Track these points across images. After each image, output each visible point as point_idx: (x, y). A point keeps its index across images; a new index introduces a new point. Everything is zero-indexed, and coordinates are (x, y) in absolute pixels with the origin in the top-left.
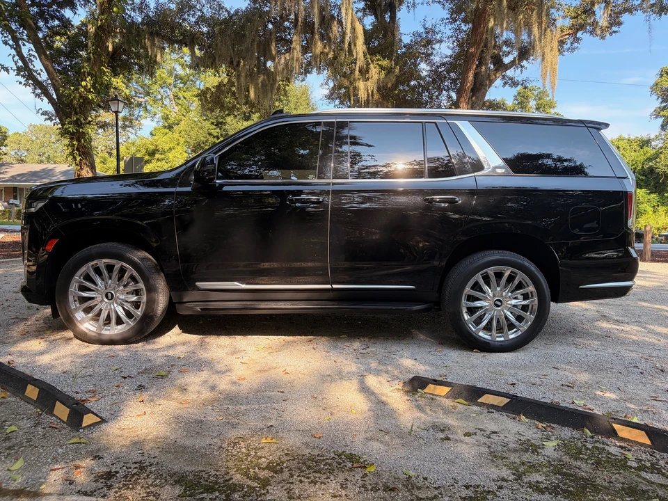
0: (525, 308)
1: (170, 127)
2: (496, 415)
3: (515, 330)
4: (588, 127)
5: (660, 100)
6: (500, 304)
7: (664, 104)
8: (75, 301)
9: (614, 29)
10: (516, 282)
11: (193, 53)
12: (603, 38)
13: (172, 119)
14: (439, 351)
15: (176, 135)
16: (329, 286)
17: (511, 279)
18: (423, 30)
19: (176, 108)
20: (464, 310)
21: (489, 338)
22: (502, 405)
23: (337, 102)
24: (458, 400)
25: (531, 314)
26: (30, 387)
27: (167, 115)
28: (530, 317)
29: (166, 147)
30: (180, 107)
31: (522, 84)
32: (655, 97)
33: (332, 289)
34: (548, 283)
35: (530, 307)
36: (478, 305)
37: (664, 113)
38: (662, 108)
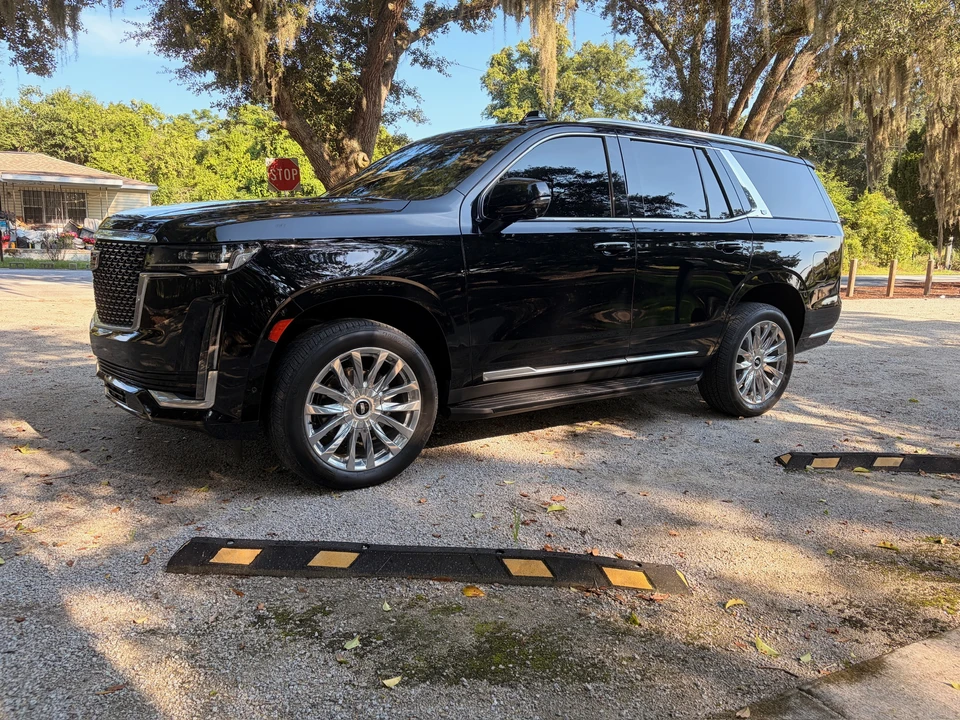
2: (902, 475)
4: (807, 166)
6: (758, 363)
10: (773, 337)
14: (714, 424)
16: (624, 361)
17: (770, 335)
20: (735, 373)
24: (856, 469)
25: (780, 370)
28: (779, 375)
33: (628, 364)
35: (778, 364)
36: (743, 367)
37: (497, 113)
38: (494, 108)
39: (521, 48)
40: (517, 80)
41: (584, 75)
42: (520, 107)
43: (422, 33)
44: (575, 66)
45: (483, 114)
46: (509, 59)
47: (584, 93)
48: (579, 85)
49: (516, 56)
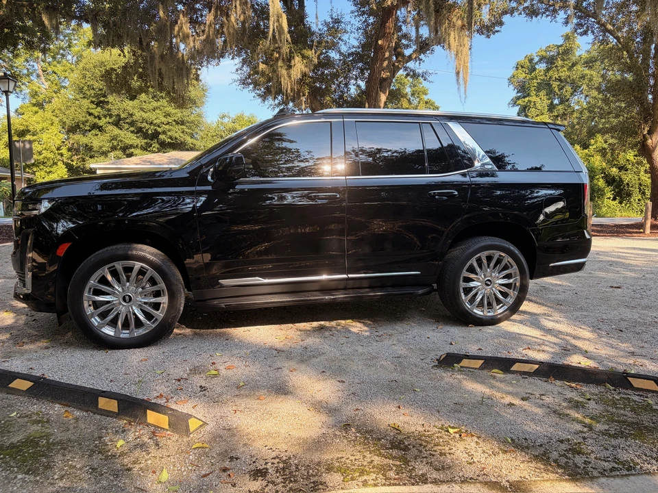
0: (508, 286)
1: (40, 105)
2: (531, 380)
3: (501, 305)
4: (550, 128)
5: (516, 91)
6: (489, 283)
7: (519, 94)
8: (90, 306)
9: (497, 28)
10: (503, 264)
11: (94, 30)
12: (488, 37)
13: (42, 96)
14: (441, 329)
15: (49, 114)
16: (345, 276)
17: (499, 262)
18: (330, 20)
19: (46, 84)
20: (462, 290)
21: (481, 313)
22: (532, 371)
23: (251, 86)
24: (493, 371)
25: (514, 290)
26: (101, 399)
27: (36, 92)
28: (513, 294)
29: (39, 127)
30: (50, 83)
31: (422, 77)
32: (512, 87)
33: (349, 279)
34: (528, 263)
35: (513, 285)
36: (472, 285)
37: (520, 102)
38: (518, 98)
39: (540, 54)
40: (536, 77)
41: (590, 68)
42: (537, 96)
43: (414, 56)
44: (582, 61)
45: (509, 104)
46: (530, 63)
47: (591, 80)
48: (586, 75)
49: (536, 59)
